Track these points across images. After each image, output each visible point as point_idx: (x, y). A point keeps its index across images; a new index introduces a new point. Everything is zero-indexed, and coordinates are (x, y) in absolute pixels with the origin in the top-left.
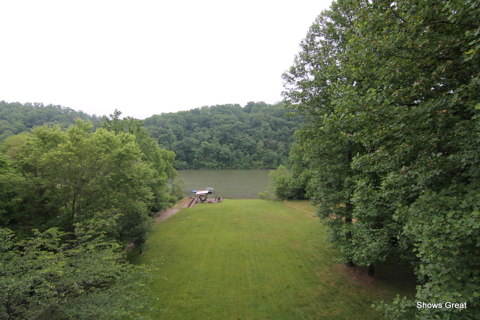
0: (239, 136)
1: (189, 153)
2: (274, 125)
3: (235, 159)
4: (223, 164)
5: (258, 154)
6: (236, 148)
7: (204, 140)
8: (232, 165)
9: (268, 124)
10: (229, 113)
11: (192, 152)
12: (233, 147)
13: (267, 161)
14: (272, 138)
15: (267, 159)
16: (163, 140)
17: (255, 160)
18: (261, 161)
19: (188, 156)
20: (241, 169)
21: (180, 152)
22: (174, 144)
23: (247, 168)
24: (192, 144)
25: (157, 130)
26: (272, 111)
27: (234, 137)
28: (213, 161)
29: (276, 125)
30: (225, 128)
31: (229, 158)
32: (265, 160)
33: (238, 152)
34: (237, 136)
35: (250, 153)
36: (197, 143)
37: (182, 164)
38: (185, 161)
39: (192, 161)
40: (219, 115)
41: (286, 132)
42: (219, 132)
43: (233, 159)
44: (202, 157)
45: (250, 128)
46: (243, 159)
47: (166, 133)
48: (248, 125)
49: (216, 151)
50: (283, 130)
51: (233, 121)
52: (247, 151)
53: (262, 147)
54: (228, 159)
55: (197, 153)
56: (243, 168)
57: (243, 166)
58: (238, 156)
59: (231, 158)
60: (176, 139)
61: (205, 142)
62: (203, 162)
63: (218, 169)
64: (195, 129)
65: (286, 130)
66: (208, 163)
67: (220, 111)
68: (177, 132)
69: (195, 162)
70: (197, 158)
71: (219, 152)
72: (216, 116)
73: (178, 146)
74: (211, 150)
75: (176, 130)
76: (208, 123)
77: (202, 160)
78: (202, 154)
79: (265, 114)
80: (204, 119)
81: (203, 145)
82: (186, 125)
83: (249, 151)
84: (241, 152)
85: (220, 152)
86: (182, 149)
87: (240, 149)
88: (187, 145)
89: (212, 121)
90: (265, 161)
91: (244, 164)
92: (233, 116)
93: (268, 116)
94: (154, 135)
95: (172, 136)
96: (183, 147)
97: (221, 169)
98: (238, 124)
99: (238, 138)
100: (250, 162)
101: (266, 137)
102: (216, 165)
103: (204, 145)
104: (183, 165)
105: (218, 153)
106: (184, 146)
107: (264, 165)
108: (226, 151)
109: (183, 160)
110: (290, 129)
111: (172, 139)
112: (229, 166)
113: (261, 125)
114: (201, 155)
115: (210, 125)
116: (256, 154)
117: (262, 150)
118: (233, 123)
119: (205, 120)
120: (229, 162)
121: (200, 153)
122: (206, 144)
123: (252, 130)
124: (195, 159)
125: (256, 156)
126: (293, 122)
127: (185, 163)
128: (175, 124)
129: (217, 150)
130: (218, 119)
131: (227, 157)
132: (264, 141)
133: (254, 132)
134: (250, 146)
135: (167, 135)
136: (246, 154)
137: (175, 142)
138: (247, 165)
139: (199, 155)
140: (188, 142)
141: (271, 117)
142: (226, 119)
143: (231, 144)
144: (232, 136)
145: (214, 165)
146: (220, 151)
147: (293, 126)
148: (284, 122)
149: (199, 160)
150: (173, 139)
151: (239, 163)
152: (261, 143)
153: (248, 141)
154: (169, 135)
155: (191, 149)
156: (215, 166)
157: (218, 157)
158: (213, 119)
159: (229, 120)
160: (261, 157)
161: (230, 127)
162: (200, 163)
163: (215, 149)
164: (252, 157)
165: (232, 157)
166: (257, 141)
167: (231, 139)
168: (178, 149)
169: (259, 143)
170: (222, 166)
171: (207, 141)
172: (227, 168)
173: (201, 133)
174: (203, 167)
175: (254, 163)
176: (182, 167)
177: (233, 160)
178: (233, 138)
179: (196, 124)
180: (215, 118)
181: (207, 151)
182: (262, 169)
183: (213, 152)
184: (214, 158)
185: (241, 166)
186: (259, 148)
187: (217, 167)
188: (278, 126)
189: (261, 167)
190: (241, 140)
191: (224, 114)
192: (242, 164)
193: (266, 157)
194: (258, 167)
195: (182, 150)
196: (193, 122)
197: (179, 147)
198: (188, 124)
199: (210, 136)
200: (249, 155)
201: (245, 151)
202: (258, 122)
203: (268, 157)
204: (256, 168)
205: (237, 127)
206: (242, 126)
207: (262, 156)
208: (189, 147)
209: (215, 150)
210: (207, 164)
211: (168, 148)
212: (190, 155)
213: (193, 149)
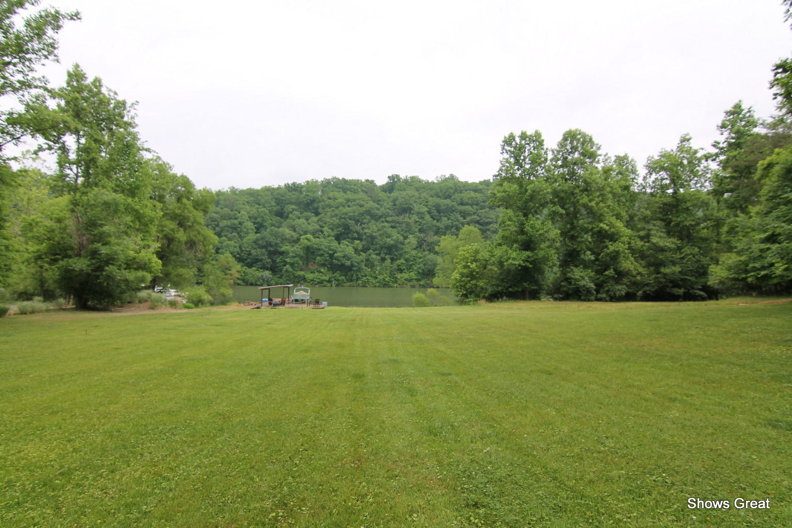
0: (372, 228)
1: (276, 257)
2: (435, 212)
3: (364, 267)
4: (340, 276)
5: (406, 260)
6: (365, 250)
7: (306, 233)
8: (358, 279)
9: (426, 209)
10: (355, 192)
11: (282, 253)
12: (360, 247)
13: (423, 274)
14: (432, 233)
15: (422, 270)
16: (228, 231)
17: (401, 271)
18: (411, 273)
19: (274, 261)
20: (375, 287)
21: (259, 253)
22: (248, 238)
23: (386, 285)
24: (284, 239)
25: (217, 213)
26: (431, 189)
27: (363, 229)
28: (322, 270)
29: (439, 211)
30: (346, 214)
31: (352, 265)
32: (420, 271)
33: (370, 255)
34: (369, 228)
35: (392, 260)
36: (292, 236)
37: (262, 276)
38: (267, 269)
39: (281, 270)
40: (336, 194)
41: (457, 223)
42: (335, 219)
43: (359, 268)
44: (301, 263)
45: (391, 216)
46: (378, 268)
47: (236, 219)
48: (388, 210)
49: (328, 253)
50: (452, 220)
51: (363, 203)
52: (386, 254)
53: (415, 247)
54: (350, 268)
55: (291, 254)
56: (378, 284)
57: (379, 282)
58: (369, 263)
59: (357, 266)
60: (253, 230)
61: (309, 235)
62: (302, 273)
63: (331, 286)
64: (291, 215)
65: (458, 220)
66: (312, 275)
67: (340, 188)
68: (256, 219)
69: (287, 271)
70: (292, 265)
71: (334, 253)
72: (331, 194)
73: (255, 242)
74: (319, 250)
75: (256, 215)
76: (315, 205)
77: (301, 270)
78: (301, 258)
79: (419, 194)
80: (309, 198)
81: (303, 241)
82: (275, 209)
83: (390, 254)
84: (374, 256)
85: (336, 255)
86: (262, 247)
87: (374, 251)
88: (272, 239)
89: (323, 203)
90: (419, 273)
91: (381, 277)
92: (362, 195)
93: (424, 197)
94: (212, 221)
95: (245, 224)
96: (265, 244)
97: (337, 285)
98: (371, 208)
99: (369, 231)
100: (392, 275)
101: (421, 231)
102: (327, 278)
103: (306, 241)
104: (264, 277)
105: (331, 256)
106: (267, 242)
107: (418, 280)
108: (347, 253)
109: (264, 268)
110: (465, 219)
111: (245, 230)
112: (351, 281)
113: (412, 212)
114: (298, 259)
115: (320, 210)
116: (402, 261)
117: (414, 253)
118: (361, 206)
119: (310, 200)
120: (352, 272)
121: (297, 256)
122: (309, 240)
123: (395, 218)
124: (288, 266)
125: (402, 263)
126: (469, 207)
127: (267, 274)
128: (254, 206)
129: (330, 250)
130: (335, 199)
131: (348, 263)
132: (418, 237)
133: (399, 223)
134: (392, 245)
135: (236, 222)
136: (383, 260)
137: (250, 235)
138: (386, 279)
139: (295, 259)
140: (275, 236)
141: (430, 199)
142: (348, 200)
143: (357, 242)
144: (358, 228)
145: (324, 278)
146: (336, 252)
147: (469, 215)
148: (453, 206)
149: (296, 269)
150: (248, 229)
151: (371, 277)
152: (412, 240)
153: (389, 236)
154: (240, 223)
155: (281, 247)
156: (325, 280)
157: (331, 264)
158: (326, 199)
159: (354, 201)
160: (411, 265)
161: (355, 212)
162: (296, 275)
163: (326, 248)
164: (395, 266)
165: (358, 263)
166: (406, 238)
167: (358, 233)
168: (255, 247)
169: (408, 240)
170: (338, 280)
171: (313, 234)
172: (348, 284)
173: (302, 220)
174: (302, 282)
175: (399, 276)
176: (262, 281)
177: (359, 270)
178: (361, 231)
179: (294, 207)
180: (329, 198)
181: (310, 253)
182: (413, 287)
183: (322, 255)
184: (324, 265)
185: (374, 282)
186: (407, 248)
187: (329, 281)
188: (442, 214)
189: (411, 283)
190: (374, 234)
191: (345, 192)
192: (376, 278)
193: (421, 265)
194: (406, 284)
195: (264, 250)
196: (287, 204)
197: (258, 244)
198: (279, 207)
199: (317, 227)
200: (389, 261)
201: (383, 255)
202: (406, 206)
203: (425, 265)
204: (402, 285)
205: (368, 212)
206: (377, 212)
207: (413, 264)
208: (276, 244)
209: (327, 250)
210: (310, 276)
211: (237, 245)
212: (278, 260)
213: (284, 248)
